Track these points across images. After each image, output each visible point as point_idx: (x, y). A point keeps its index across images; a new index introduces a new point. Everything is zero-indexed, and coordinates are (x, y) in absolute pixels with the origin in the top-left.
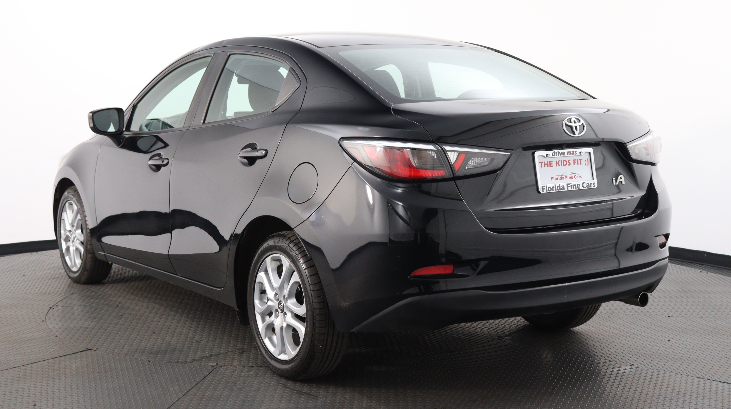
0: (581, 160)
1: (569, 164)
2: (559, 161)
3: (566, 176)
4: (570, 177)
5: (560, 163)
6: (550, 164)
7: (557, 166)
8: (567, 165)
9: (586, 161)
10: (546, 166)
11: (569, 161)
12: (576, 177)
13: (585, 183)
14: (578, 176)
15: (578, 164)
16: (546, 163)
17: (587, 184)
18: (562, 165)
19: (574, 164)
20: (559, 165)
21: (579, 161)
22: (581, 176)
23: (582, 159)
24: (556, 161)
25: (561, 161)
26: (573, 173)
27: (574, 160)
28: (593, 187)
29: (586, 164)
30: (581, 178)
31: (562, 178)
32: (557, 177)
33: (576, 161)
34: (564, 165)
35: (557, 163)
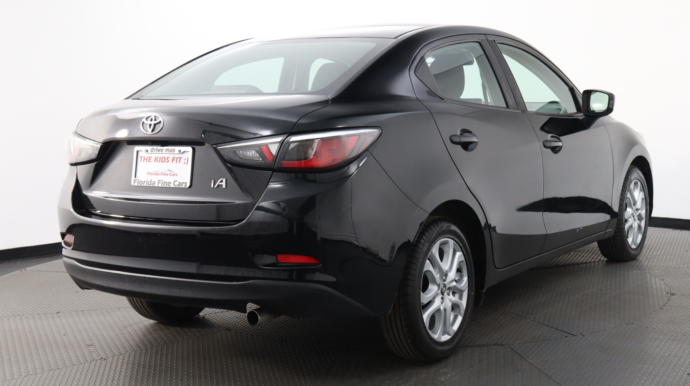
0: (180, 158)
1: (167, 161)
2: (158, 157)
3: (161, 173)
4: (166, 174)
5: (158, 160)
6: (149, 159)
7: (155, 162)
8: (165, 162)
9: (185, 160)
10: (145, 160)
11: (168, 159)
12: (171, 174)
13: (177, 181)
14: (174, 173)
15: (176, 162)
16: (146, 158)
17: (178, 183)
18: (160, 162)
19: (172, 162)
20: (157, 162)
21: (178, 159)
22: (177, 174)
23: (182, 158)
24: (156, 157)
25: (160, 157)
26: (169, 170)
27: (173, 158)
28: (184, 186)
29: (185, 163)
30: (177, 176)
31: (158, 174)
32: (152, 172)
33: (175, 159)
34: (162, 162)
35: (156, 159)
